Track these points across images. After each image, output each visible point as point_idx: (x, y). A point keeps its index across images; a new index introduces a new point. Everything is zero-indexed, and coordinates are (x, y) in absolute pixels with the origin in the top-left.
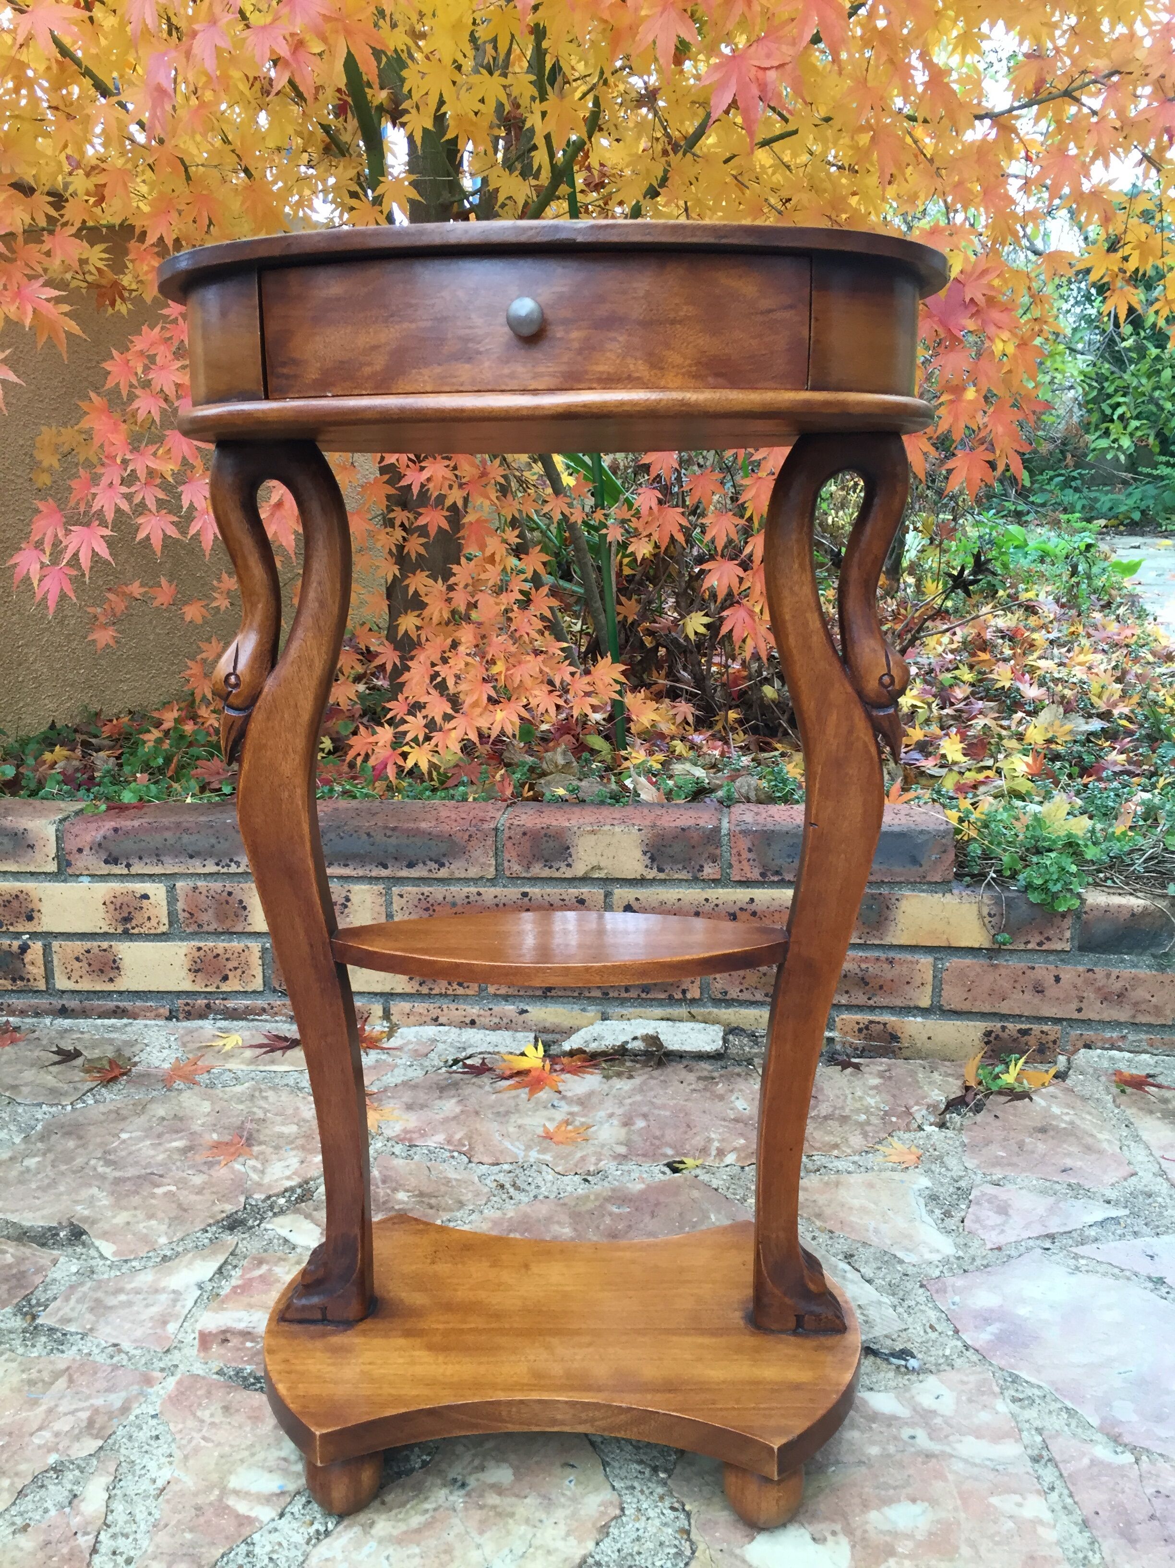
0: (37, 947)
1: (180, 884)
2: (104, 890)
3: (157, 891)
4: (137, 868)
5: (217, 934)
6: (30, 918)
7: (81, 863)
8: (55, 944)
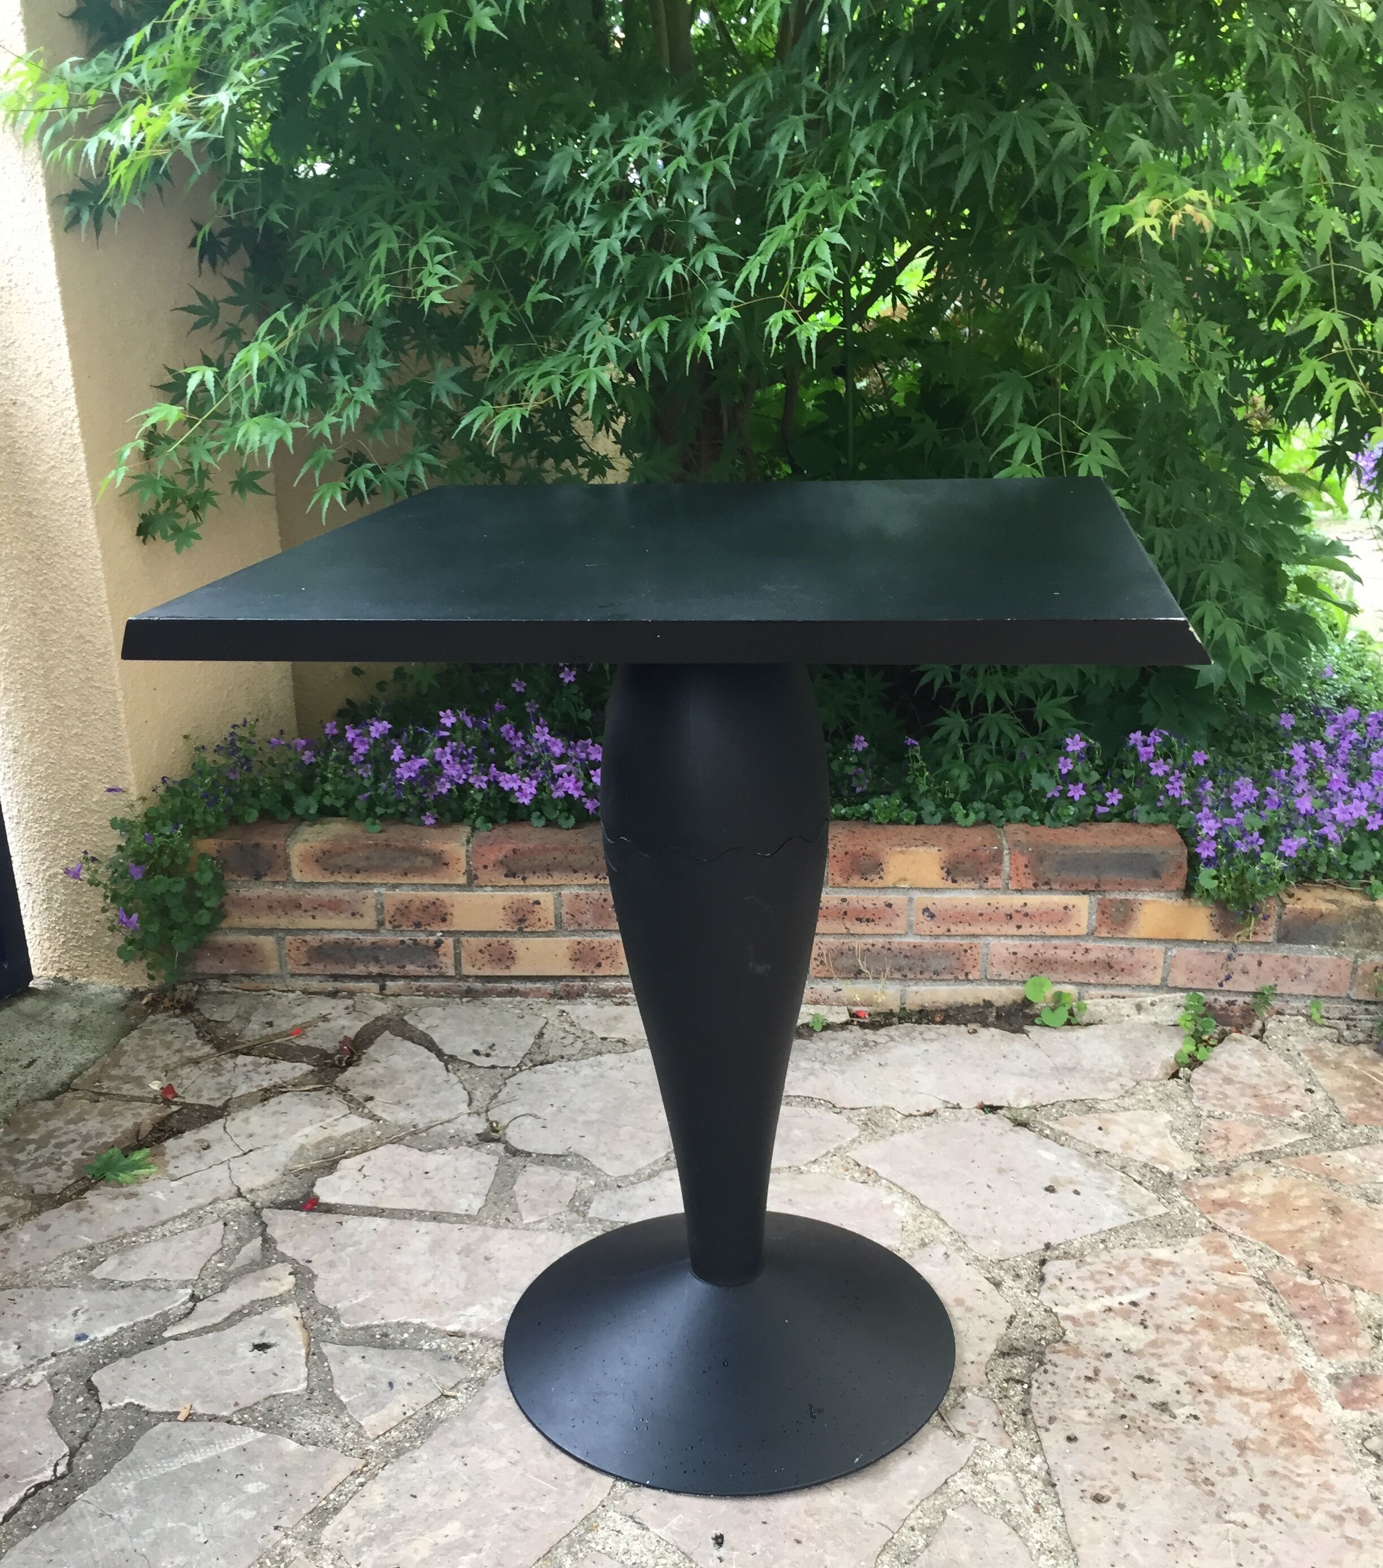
0: (449, 941)
1: (565, 892)
2: (503, 897)
3: (546, 898)
4: (532, 880)
5: (594, 931)
6: (444, 920)
7: (484, 877)
8: (463, 939)
